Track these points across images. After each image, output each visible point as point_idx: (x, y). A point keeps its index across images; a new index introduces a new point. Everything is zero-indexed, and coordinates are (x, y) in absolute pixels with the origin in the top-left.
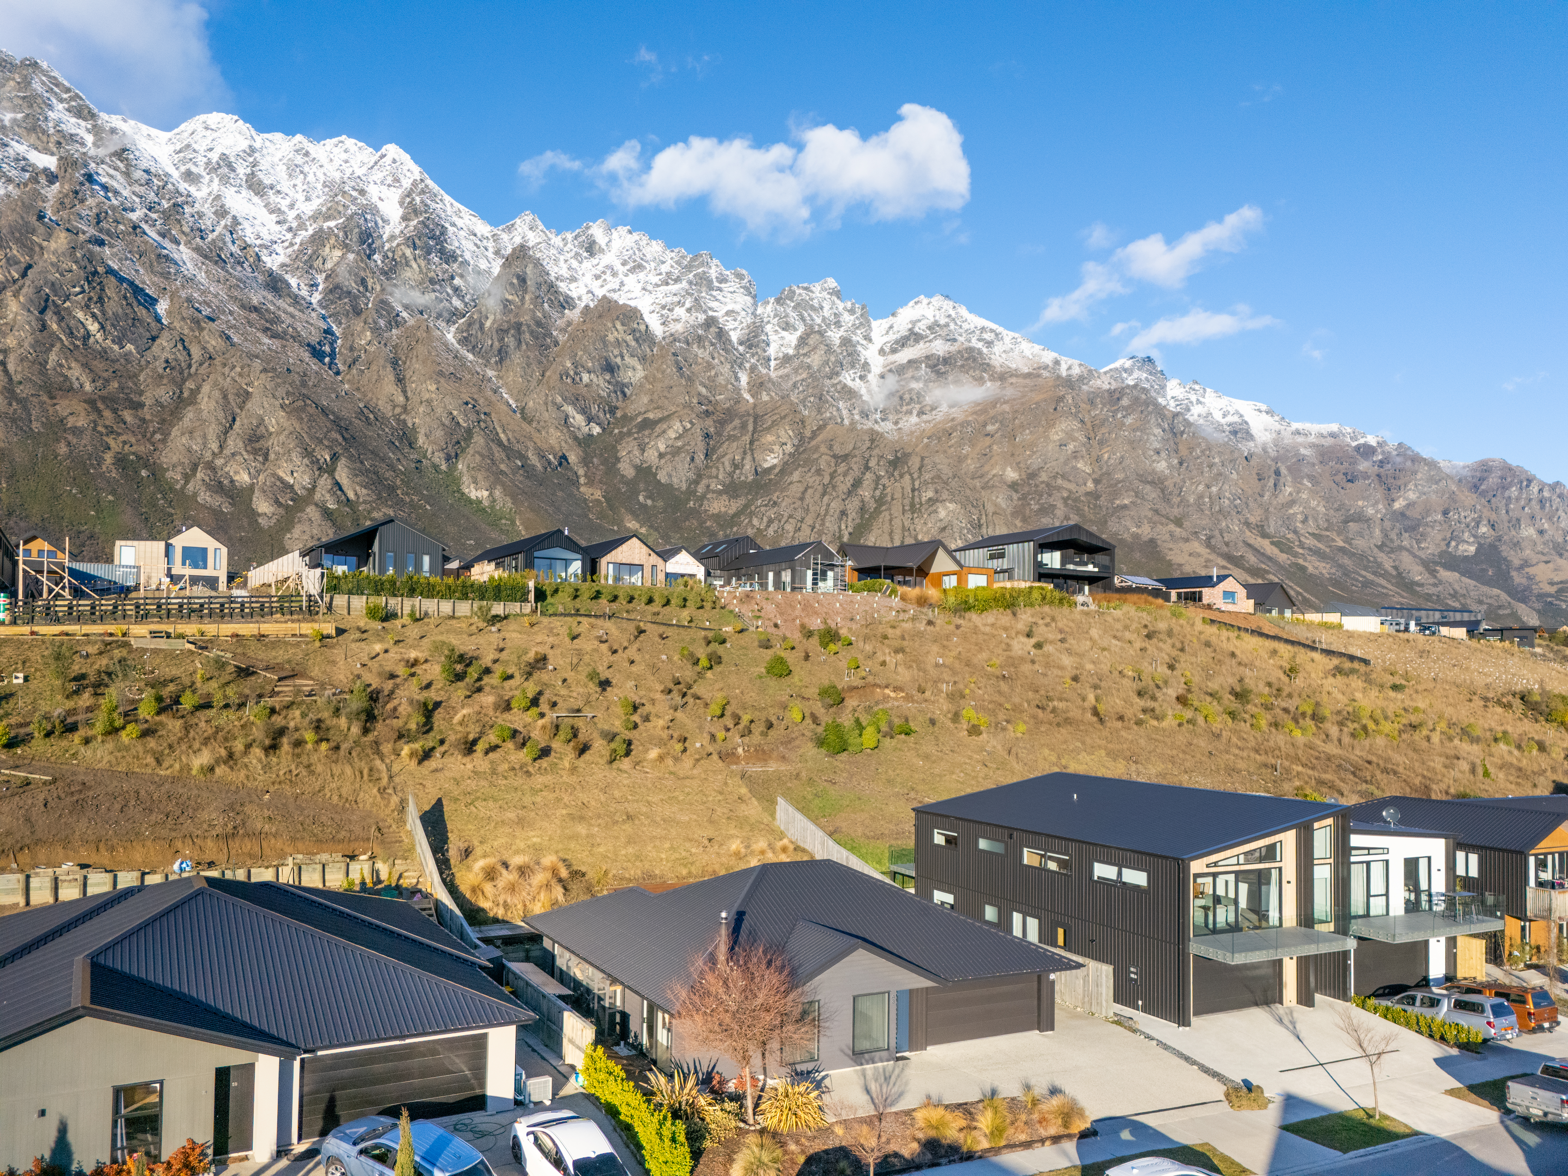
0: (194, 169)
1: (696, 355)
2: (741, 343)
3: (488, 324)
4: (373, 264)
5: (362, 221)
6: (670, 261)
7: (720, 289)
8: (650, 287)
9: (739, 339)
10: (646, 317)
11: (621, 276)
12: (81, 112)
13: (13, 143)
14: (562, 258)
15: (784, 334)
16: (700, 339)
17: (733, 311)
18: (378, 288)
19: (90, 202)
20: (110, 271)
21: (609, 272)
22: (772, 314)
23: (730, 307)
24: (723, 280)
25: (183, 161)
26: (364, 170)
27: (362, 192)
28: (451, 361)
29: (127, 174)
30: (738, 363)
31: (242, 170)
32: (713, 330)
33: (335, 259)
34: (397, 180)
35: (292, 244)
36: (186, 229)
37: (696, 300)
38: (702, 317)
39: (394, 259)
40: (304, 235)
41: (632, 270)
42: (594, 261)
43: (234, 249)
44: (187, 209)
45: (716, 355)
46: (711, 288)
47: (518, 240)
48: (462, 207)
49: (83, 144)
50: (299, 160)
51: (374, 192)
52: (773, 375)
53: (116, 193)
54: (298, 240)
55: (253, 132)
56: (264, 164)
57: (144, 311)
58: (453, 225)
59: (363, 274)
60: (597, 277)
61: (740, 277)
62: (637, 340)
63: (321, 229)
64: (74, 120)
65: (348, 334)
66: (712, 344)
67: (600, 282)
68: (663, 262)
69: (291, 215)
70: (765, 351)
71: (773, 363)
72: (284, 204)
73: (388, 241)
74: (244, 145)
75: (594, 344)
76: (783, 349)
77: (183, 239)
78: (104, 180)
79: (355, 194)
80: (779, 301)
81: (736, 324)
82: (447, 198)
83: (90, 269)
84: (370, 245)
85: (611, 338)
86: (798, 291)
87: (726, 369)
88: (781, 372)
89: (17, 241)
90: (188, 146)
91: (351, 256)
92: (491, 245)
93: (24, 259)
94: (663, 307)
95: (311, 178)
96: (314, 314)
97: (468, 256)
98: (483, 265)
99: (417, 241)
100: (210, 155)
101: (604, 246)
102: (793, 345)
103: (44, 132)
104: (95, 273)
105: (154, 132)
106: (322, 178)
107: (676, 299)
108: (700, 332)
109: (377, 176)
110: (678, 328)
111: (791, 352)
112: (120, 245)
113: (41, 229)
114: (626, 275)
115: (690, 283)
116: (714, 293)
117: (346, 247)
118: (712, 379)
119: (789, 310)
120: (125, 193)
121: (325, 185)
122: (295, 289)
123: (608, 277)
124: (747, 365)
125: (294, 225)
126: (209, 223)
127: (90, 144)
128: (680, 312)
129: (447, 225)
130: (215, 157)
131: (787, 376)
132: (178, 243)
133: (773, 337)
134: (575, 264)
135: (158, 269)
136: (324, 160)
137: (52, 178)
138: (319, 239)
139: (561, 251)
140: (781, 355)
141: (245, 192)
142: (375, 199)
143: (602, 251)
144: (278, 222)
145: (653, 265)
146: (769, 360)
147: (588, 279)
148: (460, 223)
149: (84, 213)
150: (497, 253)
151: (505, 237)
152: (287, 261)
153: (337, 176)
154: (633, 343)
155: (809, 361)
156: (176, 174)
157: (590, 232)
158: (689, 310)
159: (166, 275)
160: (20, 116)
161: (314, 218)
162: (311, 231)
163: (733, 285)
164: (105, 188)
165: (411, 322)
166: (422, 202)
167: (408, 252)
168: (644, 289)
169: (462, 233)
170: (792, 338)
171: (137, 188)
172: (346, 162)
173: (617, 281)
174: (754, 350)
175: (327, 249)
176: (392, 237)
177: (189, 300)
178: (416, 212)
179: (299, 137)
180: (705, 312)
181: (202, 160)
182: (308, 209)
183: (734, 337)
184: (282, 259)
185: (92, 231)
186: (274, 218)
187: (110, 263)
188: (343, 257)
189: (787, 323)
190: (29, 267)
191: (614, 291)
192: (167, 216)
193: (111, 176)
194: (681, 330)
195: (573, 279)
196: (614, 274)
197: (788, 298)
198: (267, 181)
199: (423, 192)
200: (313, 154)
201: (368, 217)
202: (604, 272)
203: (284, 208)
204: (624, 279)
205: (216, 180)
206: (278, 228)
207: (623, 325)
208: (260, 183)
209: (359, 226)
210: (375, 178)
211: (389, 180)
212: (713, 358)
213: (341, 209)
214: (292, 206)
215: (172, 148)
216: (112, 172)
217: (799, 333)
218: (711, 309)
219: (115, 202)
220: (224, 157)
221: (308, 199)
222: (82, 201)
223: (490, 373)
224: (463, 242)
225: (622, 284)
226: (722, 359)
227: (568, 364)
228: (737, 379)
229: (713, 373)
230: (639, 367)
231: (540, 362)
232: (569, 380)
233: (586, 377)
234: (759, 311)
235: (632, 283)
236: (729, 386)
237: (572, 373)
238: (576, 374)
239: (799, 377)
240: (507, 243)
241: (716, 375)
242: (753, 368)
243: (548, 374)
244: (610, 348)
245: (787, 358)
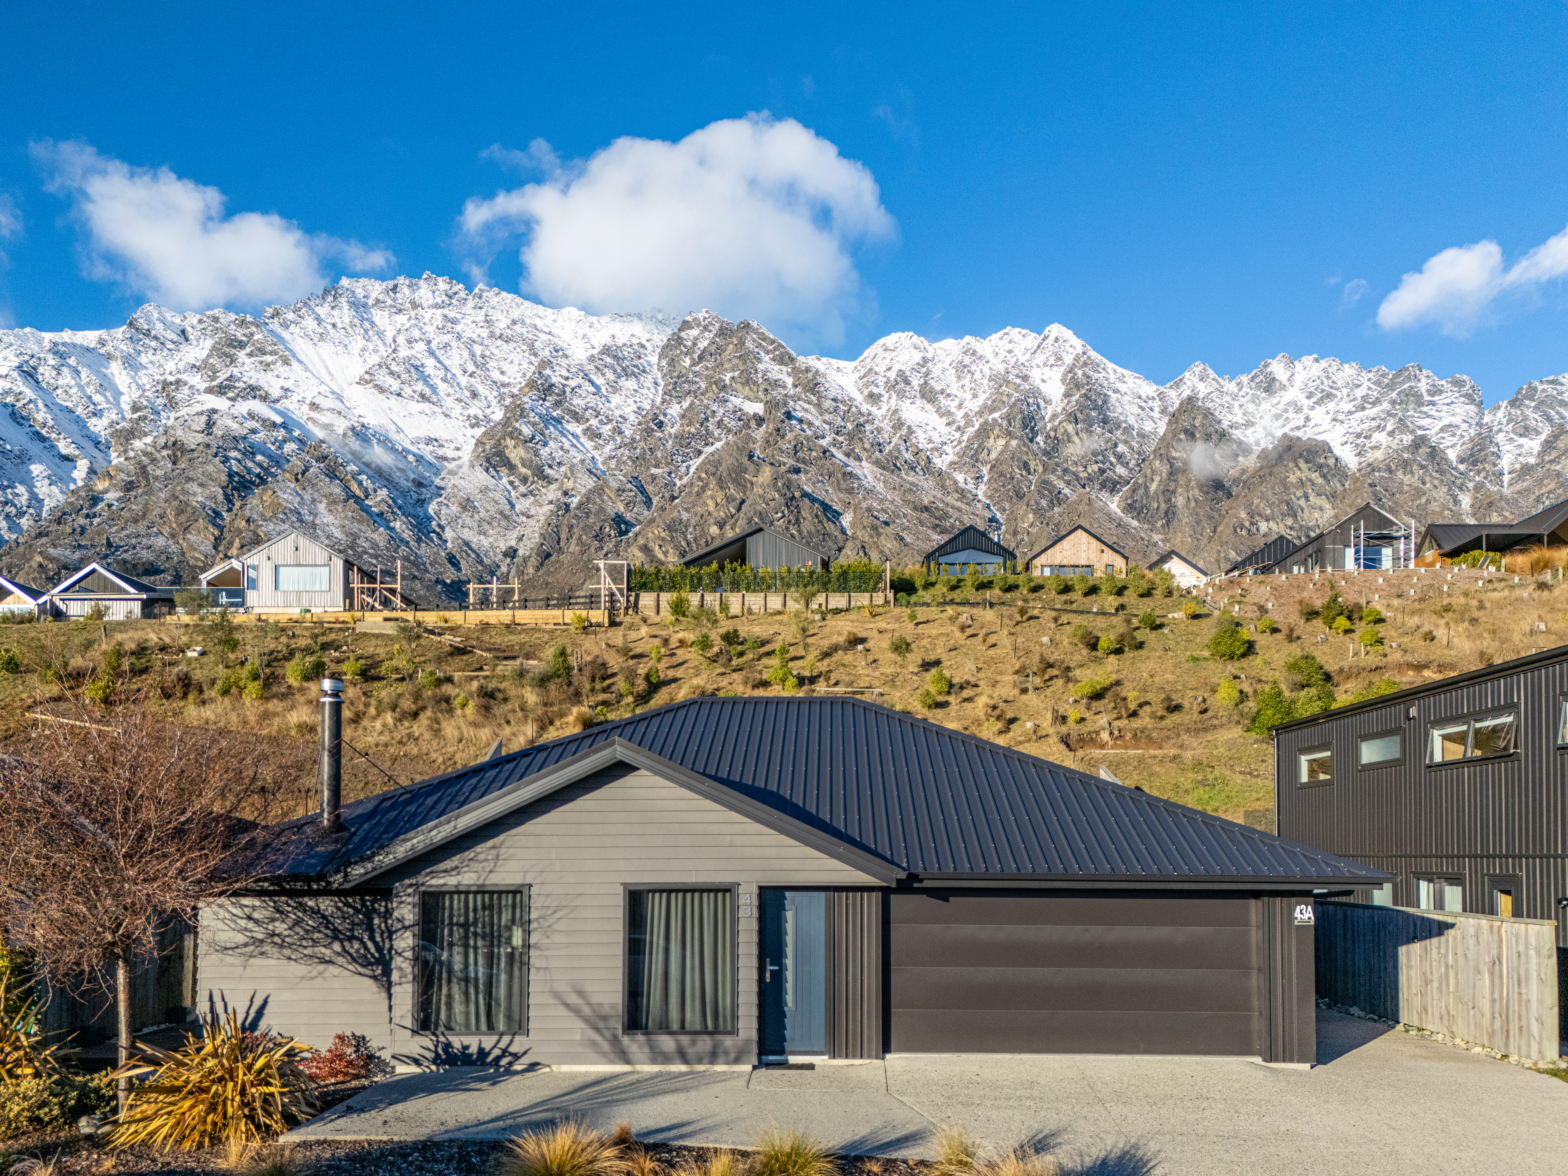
0: (876, 390)
1: (1402, 483)
2: (1462, 461)
3: (1153, 487)
4: (1034, 447)
5: (1025, 407)
6: (1367, 383)
7: (1433, 403)
8: (1341, 417)
9: (1458, 456)
10: (1337, 451)
11: (1306, 410)
12: (784, 359)
13: (732, 398)
14: (1236, 404)
15: (1522, 441)
16: (1406, 465)
17: (1450, 426)
18: (1040, 469)
19: (789, 436)
20: (805, 495)
21: (1291, 410)
22: (1504, 421)
23: (1446, 422)
24: (1435, 391)
25: (867, 385)
26: (1027, 356)
27: (1025, 378)
28: (1114, 531)
29: (819, 406)
30: (1455, 485)
31: (917, 382)
32: (1424, 450)
33: (999, 449)
34: (1059, 359)
35: (960, 442)
36: (867, 446)
37: (1401, 420)
38: (1408, 439)
39: (1056, 438)
40: (971, 430)
41: (1320, 402)
42: (1275, 401)
43: (908, 456)
44: (868, 427)
45: (1427, 479)
46: (1420, 403)
47: (1186, 393)
48: (1125, 372)
49: (784, 387)
50: (967, 360)
51: (1036, 375)
52: (1506, 491)
53: (810, 424)
54: (965, 438)
55: (926, 343)
56: (936, 371)
57: (832, 526)
58: (1116, 391)
59: (1025, 458)
60: (1277, 417)
61: (1459, 384)
62: (1325, 477)
63: (986, 422)
64: (777, 367)
65: (1013, 518)
66: (1422, 467)
67: (1281, 422)
68: (1358, 386)
69: (960, 414)
70: (1495, 465)
71: (1506, 478)
72: (952, 405)
73: (1049, 421)
74: (917, 357)
75: (1273, 489)
76: (1521, 459)
77: (864, 455)
78: (799, 414)
79: (1018, 381)
80: (1513, 403)
81: (1455, 440)
82: (1110, 366)
83: (789, 495)
84: (1032, 429)
85: (1293, 479)
86: (1540, 388)
87: (1441, 493)
88: (1517, 487)
89: (734, 481)
90: (871, 370)
91: (1014, 443)
92: (1156, 405)
93: (739, 496)
94: (1358, 436)
95: (978, 375)
96: (979, 505)
97: (1132, 420)
98: (1148, 426)
99: (1079, 415)
100: (888, 374)
101: (1285, 381)
102: (1535, 452)
103: (755, 383)
104: (793, 498)
105: (842, 364)
106: (987, 372)
107: (1374, 424)
108: (1406, 456)
109: (1040, 358)
110: (1379, 455)
111: (1532, 461)
112: (813, 469)
113: (752, 468)
114: (1313, 408)
115: (1393, 402)
116: (1425, 409)
117: (1009, 434)
118: (1423, 508)
119: (1528, 412)
120: (817, 423)
121: (991, 380)
122: (962, 485)
123: (1291, 415)
124: (1471, 485)
125: (962, 424)
126: (886, 436)
127: (790, 385)
128: (1380, 437)
129: (1110, 393)
130: (892, 375)
131: (1528, 490)
132: (859, 459)
133: (1506, 447)
134: (1251, 407)
135: (843, 485)
136: (989, 356)
137: (760, 421)
138: (984, 432)
139: (1235, 397)
140: (1518, 466)
141: (919, 402)
142: (1037, 383)
143: (1283, 387)
144: (949, 424)
145: (1345, 391)
146: (1501, 474)
147: (1267, 421)
148: (1123, 388)
149: (784, 447)
150: (1163, 411)
151: (1173, 394)
152: (956, 459)
153: (1001, 368)
154: (1320, 481)
155: (1558, 467)
156: (859, 398)
157: (1269, 370)
158: (1391, 434)
159: (850, 491)
160: (737, 374)
161: (980, 413)
162: (977, 426)
163: (1450, 394)
164: (801, 421)
165: (1073, 497)
166: (1084, 374)
167: (1070, 428)
168: (1334, 420)
169: (1126, 398)
170: (1534, 445)
171: (827, 417)
172: (1010, 352)
173: (1302, 417)
174: (1480, 466)
175: (992, 440)
176: (1054, 416)
177: (869, 510)
178: (1078, 386)
180: (1412, 432)
181: (881, 381)
182: (974, 405)
183: (1452, 455)
184: (951, 457)
185: (791, 462)
186: (944, 420)
187: (805, 487)
188: (1006, 446)
189: (1526, 428)
190: (743, 502)
191: (1298, 428)
192: (851, 436)
193: (806, 410)
194: (1381, 458)
195: (1249, 424)
196: (1299, 410)
197: (1526, 397)
198: (938, 388)
199: (1085, 364)
200: (980, 352)
201: (1031, 401)
202: (1286, 411)
203: (953, 410)
204: (1311, 413)
205: (894, 396)
206: (948, 429)
207: (1307, 462)
208: (932, 390)
209: (1021, 412)
210: (1038, 361)
211: (1052, 360)
212: (1424, 483)
213: (1005, 398)
214: (960, 406)
215: (857, 375)
216: (806, 406)
217: (1543, 437)
218: (1420, 428)
219: (809, 433)
220: (901, 373)
221: (975, 396)
222: (783, 437)
223: (1156, 537)
224: (1127, 407)
225: (1308, 419)
226: (1436, 482)
227: (1243, 515)
228: (1456, 502)
229: (1423, 500)
230: (1328, 506)
231: (1211, 518)
232: (1244, 533)
233: (1263, 526)
234: (1487, 419)
235: (1319, 415)
236: (1447, 512)
237: (1247, 524)
238: (1252, 524)
239: (1544, 490)
240: (1175, 399)
241: (1428, 501)
242: (1478, 487)
243: (1220, 529)
244: (1292, 490)
245: (1526, 469)
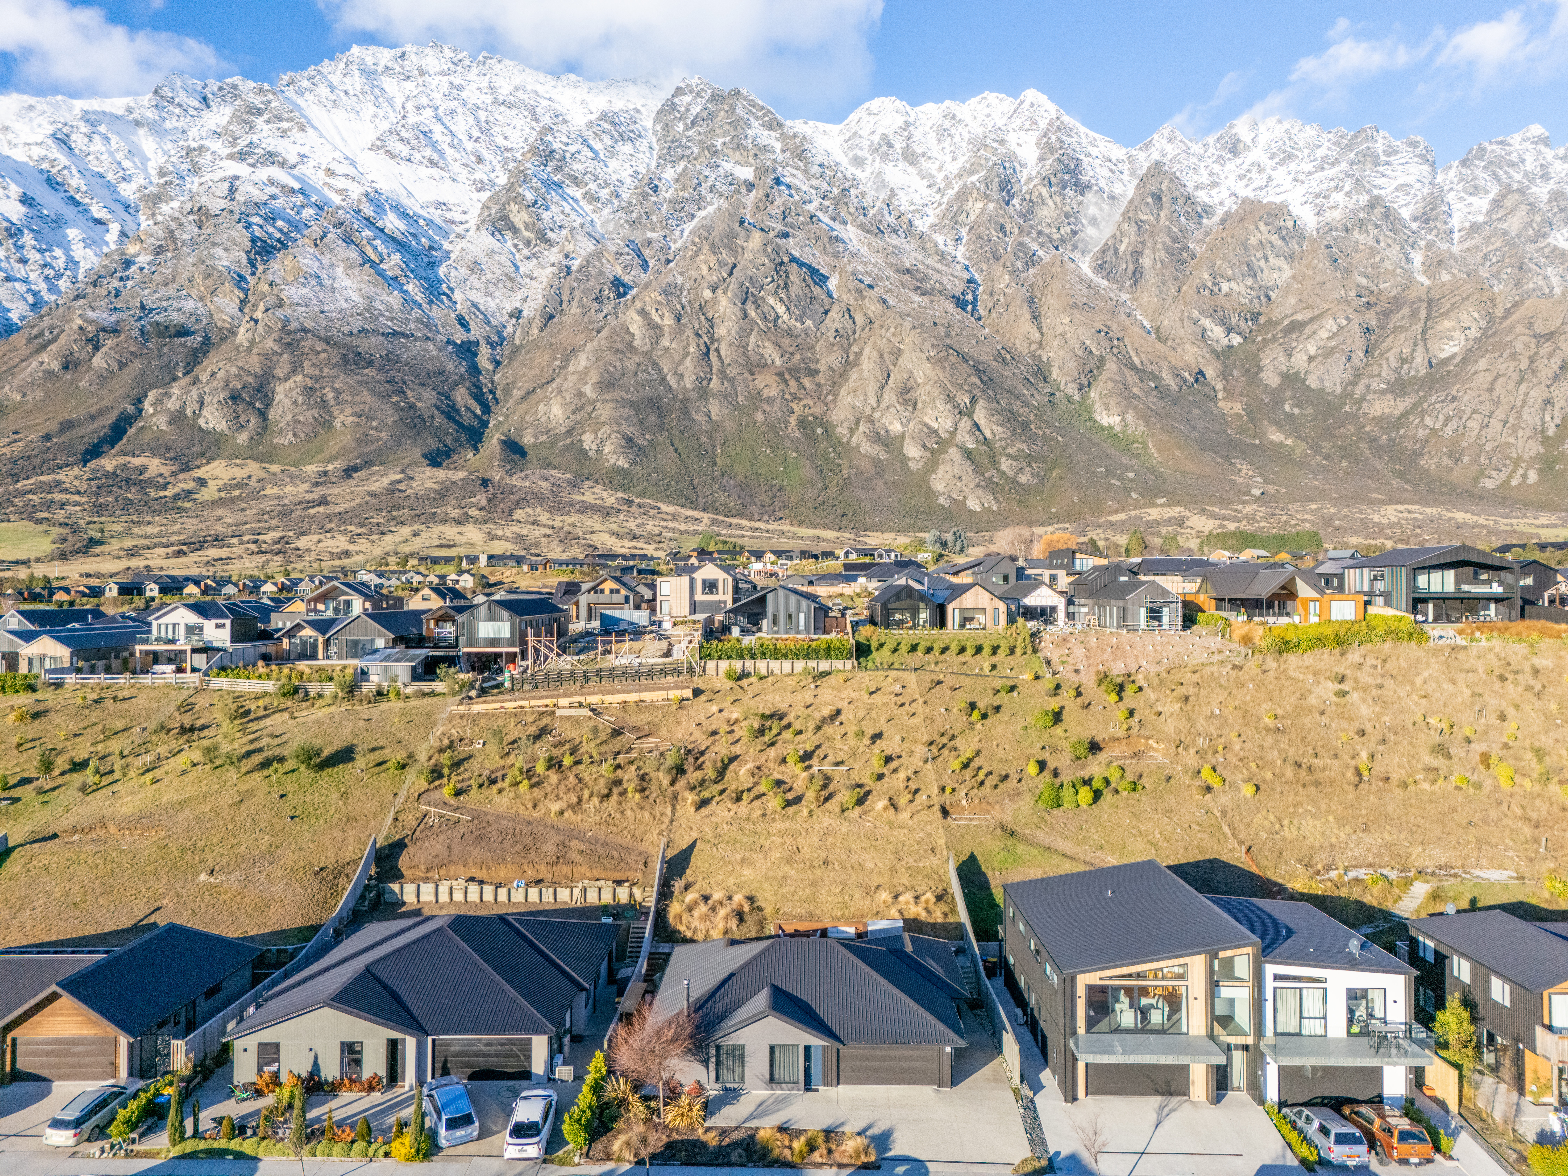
0: (860, 153)
1: (1357, 242)
2: (1415, 219)
3: (1122, 248)
4: (1010, 210)
5: (1001, 170)
6: (1326, 144)
7: (1388, 163)
8: (1302, 177)
9: (1412, 215)
10: (1296, 211)
11: (1268, 171)
12: (774, 125)
13: (724, 163)
14: (1202, 165)
15: (1472, 199)
16: (1361, 223)
17: (1404, 185)
18: (1016, 231)
19: (778, 201)
20: (793, 259)
21: (1254, 169)
22: (1456, 180)
23: (1400, 181)
24: (1392, 152)
25: (851, 148)
26: (1004, 120)
27: (1002, 142)
28: (1085, 291)
29: (806, 171)
30: (1408, 243)
31: (899, 145)
32: (1379, 210)
33: (977, 211)
34: (1035, 123)
35: (940, 204)
36: (852, 210)
37: (1358, 180)
38: (1364, 199)
39: (1031, 201)
40: (950, 194)
41: (1282, 162)
42: (1238, 161)
43: (891, 219)
44: (853, 192)
45: (1382, 238)
46: (1376, 163)
47: (1156, 156)
48: (1097, 136)
49: (773, 152)
50: (947, 124)
51: (1012, 139)
52: (1456, 249)
53: (798, 189)
54: (945, 200)
55: (908, 108)
56: (917, 135)
57: (819, 290)
58: (1088, 155)
59: (1002, 221)
60: (1241, 177)
61: (1413, 144)
62: (1283, 238)
63: (965, 186)
64: (767, 133)
65: (989, 279)
66: (1377, 227)
67: (1244, 182)
68: (1319, 147)
69: (940, 177)
70: (1446, 223)
71: (1456, 236)
72: (933, 168)
73: (1026, 184)
74: (900, 121)
75: (1234, 250)
76: (1470, 217)
77: (849, 219)
78: (788, 180)
79: (995, 145)
80: (1464, 163)
81: (1409, 198)
82: (1083, 130)
83: (778, 260)
84: (1008, 192)
85: (1253, 241)
86: (1490, 148)
87: (1394, 253)
88: (1467, 245)
89: (726, 246)
90: (855, 133)
91: (991, 206)
92: (1126, 167)
93: (731, 261)
94: (1318, 196)
95: (957, 139)
96: (958, 267)
97: (1102, 183)
98: (1118, 189)
99: (1053, 179)
100: (872, 137)
101: (1249, 142)
102: (1484, 210)
103: (745, 148)
104: (782, 263)
105: (829, 127)
106: (966, 136)
107: (1333, 184)
108: (1361, 215)
109: (1016, 122)
110: (1337, 215)
111: (1481, 219)
112: (800, 234)
113: (742, 233)
114: (1275, 169)
115: (1351, 163)
116: (1381, 169)
117: (987, 198)
118: (1376, 267)
119: (1478, 172)
120: (804, 188)
121: (969, 143)
122: (942, 247)
123: (1254, 175)
124: (1422, 243)
125: (942, 186)
126: (870, 200)
127: (778, 151)
128: (1338, 197)
129: (1082, 157)
130: (876, 138)
131: (1476, 247)
132: (846, 224)
133: (1457, 206)
134: (1216, 168)
135: (830, 249)
136: (968, 119)
137: (750, 186)
138: (963, 195)
139: (1201, 158)
140: (1467, 225)
141: (902, 165)
142: (1013, 147)
143: (1247, 148)
144: (929, 186)
145: (1306, 151)
146: (1452, 232)
147: (1231, 181)
148: (1094, 152)
149: (773, 212)
150: (1133, 173)
151: (1142, 156)
152: (936, 221)
153: (980, 131)
154: (1279, 242)
155: (1504, 226)
156: (844, 161)
157: (1233, 131)
158: (1349, 194)
159: (836, 255)
160: (728, 139)
161: (960, 176)
162: (956, 189)
163: (1404, 155)
164: (789, 187)
165: (1047, 259)
166: (1058, 139)
167: (1044, 191)
168: (1295, 180)
169: (1097, 161)
170: (1483, 203)
171: (814, 182)
172: (988, 116)
173: (1264, 177)
174: (1432, 224)
175: (970, 203)
176: (1030, 179)
177: (854, 273)
178: (1051, 150)
179: (947, 103)
180: (1369, 192)
181: (866, 144)
182: (954, 168)
183: (1406, 214)
184: (932, 219)
185: (779, 227)
186: (925, 182)
187: (793, 252)
188: (984, 208)
189: (1476, 187)
190: (735, 266)
191: (1261, 188)
192: (837, 201)
193: (794, 176)
194: (1338, 217)
195: (1214, 184)
196: (1261, 170)
197: (1476, 157)
198: (919, 151)
199: (1059, 129)
200: (959, 115)
201: (1007, 165)
202: (1249, 171)
203: (934, 172)
204: (1273, 173)
205: (878, 159)
206: (929, 191)
207: (1267, 225)
208: (914, 154)
209: (998, 176)
210: (1014, 126)
211: (1027, 125)
212: (1378, 242)
213: (983, 162)
214: (940, 168)
215: (842, 138)
216: (794, 172)
217: (1491, 196)
218: (1375, 187)
219: (797, 198)
220: (884, 137)
221: (954, 159)
222: (772, 202)
223: (1125, 297)
224: (1098, 170)
225: (1270, 179)
226: (1390, 241)
227: (1206, 276)
228: (1409, 260)
229: (1377, 259)
230: (1286, 267)
231: (1176, 278)
232: (1207, 293)
233: (1225, 287)
234: (1439, 179)
235: (1281, 175)
236: (1399, 271)
237: (1210, 284)
238: (1214, 284)
239: (1491, 248)
240: (1144, 161)
241: (1382, 260)
242: (1430, 245)
243: (1184, 289)
244: (1253, 252)
245: (1475, 228)
